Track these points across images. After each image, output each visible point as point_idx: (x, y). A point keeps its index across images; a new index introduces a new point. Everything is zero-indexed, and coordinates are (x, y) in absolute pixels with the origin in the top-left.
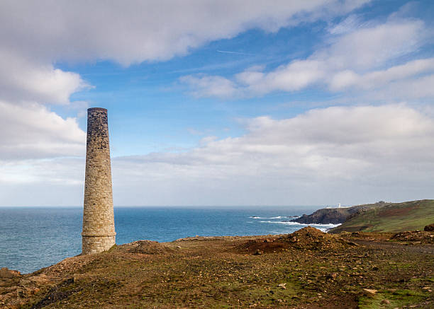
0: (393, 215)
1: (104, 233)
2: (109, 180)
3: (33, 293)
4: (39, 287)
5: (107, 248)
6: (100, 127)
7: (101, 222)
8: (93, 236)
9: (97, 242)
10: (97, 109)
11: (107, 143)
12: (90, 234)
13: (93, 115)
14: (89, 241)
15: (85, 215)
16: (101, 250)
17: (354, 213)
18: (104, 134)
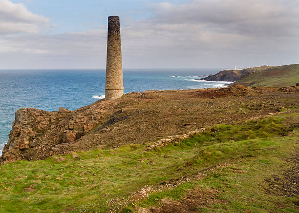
0: (272, 75)
1: (118, 88)
2: (121, 58)
3: (101, 117)
4: (103, 115)
5: (120, 96)
6: (116, 28)
7: (117, 82)
8: (113, 90)
9: (115, 93)
10: (114, 17)
11: (119, 36)
12: (111, 88)
13: (112, 21)
14: (110, 92)
15: (107, 78)
16: (117, 97)
17: (246, 74)
18: (118, 32)
